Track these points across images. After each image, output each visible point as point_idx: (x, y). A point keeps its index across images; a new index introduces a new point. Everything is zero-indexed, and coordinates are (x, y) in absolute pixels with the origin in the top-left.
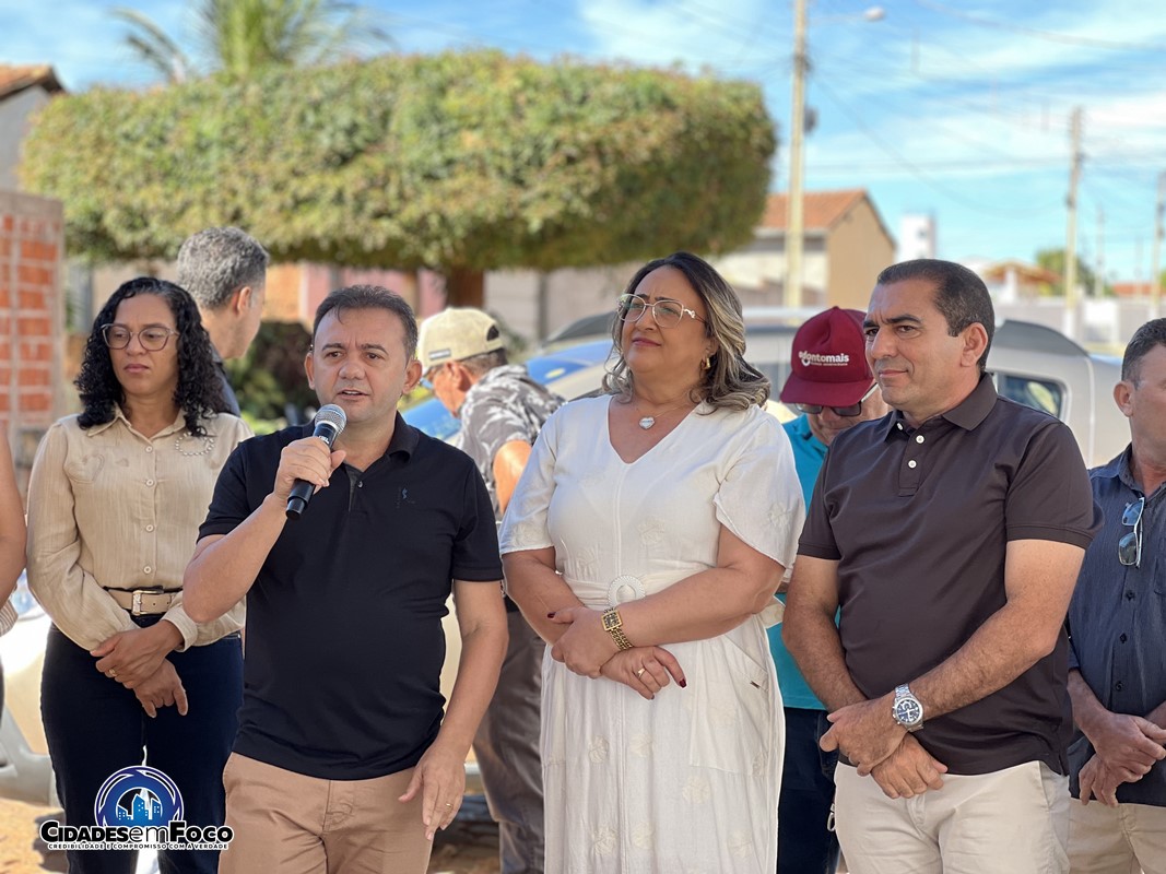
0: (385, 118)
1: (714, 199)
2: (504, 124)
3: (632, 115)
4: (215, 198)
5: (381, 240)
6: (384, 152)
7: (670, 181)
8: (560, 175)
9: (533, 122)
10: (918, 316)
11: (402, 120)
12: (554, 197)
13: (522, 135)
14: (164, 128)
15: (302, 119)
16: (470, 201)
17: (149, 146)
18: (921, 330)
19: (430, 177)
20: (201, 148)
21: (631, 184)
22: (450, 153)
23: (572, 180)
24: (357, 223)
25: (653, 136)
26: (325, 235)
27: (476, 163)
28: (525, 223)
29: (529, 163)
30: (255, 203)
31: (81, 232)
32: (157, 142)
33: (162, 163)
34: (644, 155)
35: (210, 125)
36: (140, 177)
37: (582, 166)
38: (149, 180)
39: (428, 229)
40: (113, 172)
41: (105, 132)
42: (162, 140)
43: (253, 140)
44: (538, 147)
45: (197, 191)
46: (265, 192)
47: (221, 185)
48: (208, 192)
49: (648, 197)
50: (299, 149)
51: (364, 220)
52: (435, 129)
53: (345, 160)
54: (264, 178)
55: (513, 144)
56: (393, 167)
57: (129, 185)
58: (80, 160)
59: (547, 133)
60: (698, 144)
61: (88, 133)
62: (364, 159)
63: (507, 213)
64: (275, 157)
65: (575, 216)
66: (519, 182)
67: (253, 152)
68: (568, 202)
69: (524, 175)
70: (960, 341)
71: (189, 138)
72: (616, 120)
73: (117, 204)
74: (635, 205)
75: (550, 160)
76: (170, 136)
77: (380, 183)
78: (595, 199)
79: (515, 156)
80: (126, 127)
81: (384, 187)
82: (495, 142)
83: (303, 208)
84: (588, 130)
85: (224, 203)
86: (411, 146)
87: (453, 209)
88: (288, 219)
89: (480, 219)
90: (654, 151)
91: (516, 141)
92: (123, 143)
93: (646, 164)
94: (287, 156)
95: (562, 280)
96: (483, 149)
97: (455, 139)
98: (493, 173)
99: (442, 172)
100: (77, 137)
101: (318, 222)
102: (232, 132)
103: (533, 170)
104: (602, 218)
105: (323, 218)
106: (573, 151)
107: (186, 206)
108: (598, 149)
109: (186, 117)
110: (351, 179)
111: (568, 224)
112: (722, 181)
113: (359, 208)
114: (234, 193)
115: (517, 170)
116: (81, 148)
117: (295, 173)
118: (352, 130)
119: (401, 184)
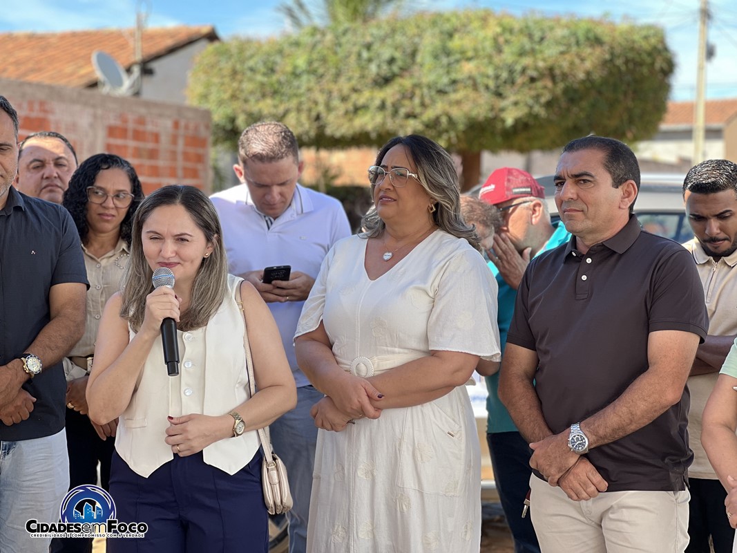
0: (413, 54)
1: (630, 103)
2: (490, 57)
3: (574, 49)
4: (305, 107)
5: (409, 131)
6: (412, 76)
7: (600, 93)
8: (526, 90)
9: (508, 55)
10: (593, 173)
11: (424, 57)
12: (522, 104)
13: (501, 64)
14: (275, 63)
15: (359, 55)
16: (466, 107)
17: (265, 74)
18: (595, 182)
19: (441, 92)
20: (296, 75)
21: (573, 95)
22: (454, 76)
23: (533, 93)
24: (394, 122)
25: (588, 62)
26: (374, 129)
27: (470, 82)
28: (503, 121)
29: (505, 82)
30: (329, 108)
31: (224, 129)
32: (269, 72)
33: (272, 85)
34: (581, 76)
35: (301, 62)
36: (258, 94)
37: (539, 84)
38: (264, 96)
39: (440, 125)
40: (242, 91)
41: (238, 67)
42: (272, 71)
43: (328, 69)
44: (511, 72)
45: (293, 103)
46: (336, 102)
47: (309, 99)
48: (300, 103)
49: (584, 104)
50: (357, 75)
51: (398, 121)
52: (445, 60)
53: (386, 81)
54: (335, 94)
55: (495, 69)
56: (417, 86)
57: (252, 99)
58: (222, 84)
59: (517, 62)
60: (618, 68)
61: (226, 66)
62: (399, 81)
63: (491, 115)
64: (342, 80)
65: (536, 117)
66: (499, 95)
67: (328, 77)
68: (531, 107)
69: (501, 90)
70: (619, 192)
71: (289, 69)
72: (562, 53)
73: (244, 111)
74: (575, 109)
75: (519, 80)
76: (278, 68)
77: (409, 96)
78: (549, 105)
79: (497, 77)
80: (251, 63)
81: (411, 98)
82: (483, 69)
83: (360, 112)
84: (544, 60)
85: (310, 110)
86: (428, 72)
87: (456, 113)
88: (351, 120)
89: (473, 119)
90: (588, 73)
91: (497, 67)
92: (249, 74)
93: (583, 82)
94: (350, 79)
95: (537, 156)
96: (475, 73)
97: (458, 67)
98: (482, 89)
99: (448, 89)
100: (220, 69)
101: (369, 122)
102: (316, 65)
103: (508, 86)
104: (554, 117)
105: (373, 119)
106: (534, 74)
107: (286, 113)
108: (551, 73)
109: (289, 55)
110: (389, 94)
111: (531, 122)
112: (635, 92)
113: (395, 113)
114: (316, 103)
115: (498, 87)
116: (223, 77)
117: (355, 90)
118: (392, 61)
119: (422, 97)
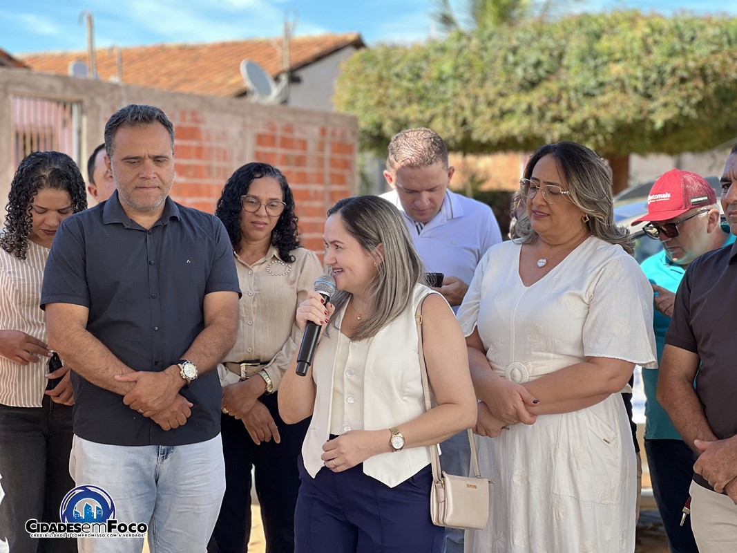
0: (561, 56)
2: (639, 58)
3: (726, 48)
4: (451, 112)
5: (556, 135)
6: (558, 79)
8: (676, 91)
9: (657, 56)
11: (571, 59)
12: (671, 106)
13: (650, 65)
14: (420, 69)
15: (505, 59)
16: (614, 110)
17: (411, 80)
19: (588, 95)
20: (441, 80)
21: (725, 95)
22: (601, 78)
23: (684, 93)
24: (541, 126)
26: (521, 134)
27: (618, 85)
28: (653, 123)
29: (654, 84)
30: (475, 113)
31: (370, 135)
32: (415, 77)
33: (418, 91)
34: (734, 75)
35: (447, 67)
36: (404, 101)
37: (690, 85)
38: (410, 102)
39: (588, 128)
40: (388, 97)
41: (384, 73)
42: (418, 76)
43: (474, 74)
44: (660, 73)
45: (440, 108)
46: (482, 107)
47: (455, 104)
48: (447, 109)
50: (503, 79)
51: (545, 125)
52: (592, 63)
53: (533, 85)
54: (481, 99)
55: (644, 71)
56: (564, 89)
57: (398, 105)
58: (369, 90)
59: (666, 63)
61: (373, 72)
62: (545, 84)
63: (640, 117)
64: (488, 84)
65: (687, 118)
66: (648, 97)
67: (474, 82)
68: (681, 108)
69: (650, 92)
71: (435, 74)
72: (714, 52)
73: (390, 117)
74: (727, 109)
75: (669, 81)
76: (423, 74)
77: (556, 99)
78: (699, 106)
79: (646, 79)
80: (397, 69)
81: (558, 102)
82: (631, 71)
83: (506, 117)
84: (695, 60)
85: (456, 115)
86: (575, 76)
87: (604, 116)
88: (497, 125)
89: (623, 121)
91: (646, 69)
92: (395, 80)
93: (736, 81)
94: (496, 84)
95: (688, 158)
96: (623, 75)
97: (605, 69)
98: (630, 91)
99: (596, 92)
100: (367, 76)
101: (515, 126)
102: (462, 70)
103: (658, 88)
104: (705, 118)
105: (519, 123)
106: (685, 74)
107: (433, 117)
108: (702, 73)
109: (434, 61)
110: (536, 98)
111: (682, 123)
113: (542, 117)
114: (462, 108)
115: (647, 88)
116: (370, 83)
117: (501, 95)
118: (538, 64)
119: (569, 100)
